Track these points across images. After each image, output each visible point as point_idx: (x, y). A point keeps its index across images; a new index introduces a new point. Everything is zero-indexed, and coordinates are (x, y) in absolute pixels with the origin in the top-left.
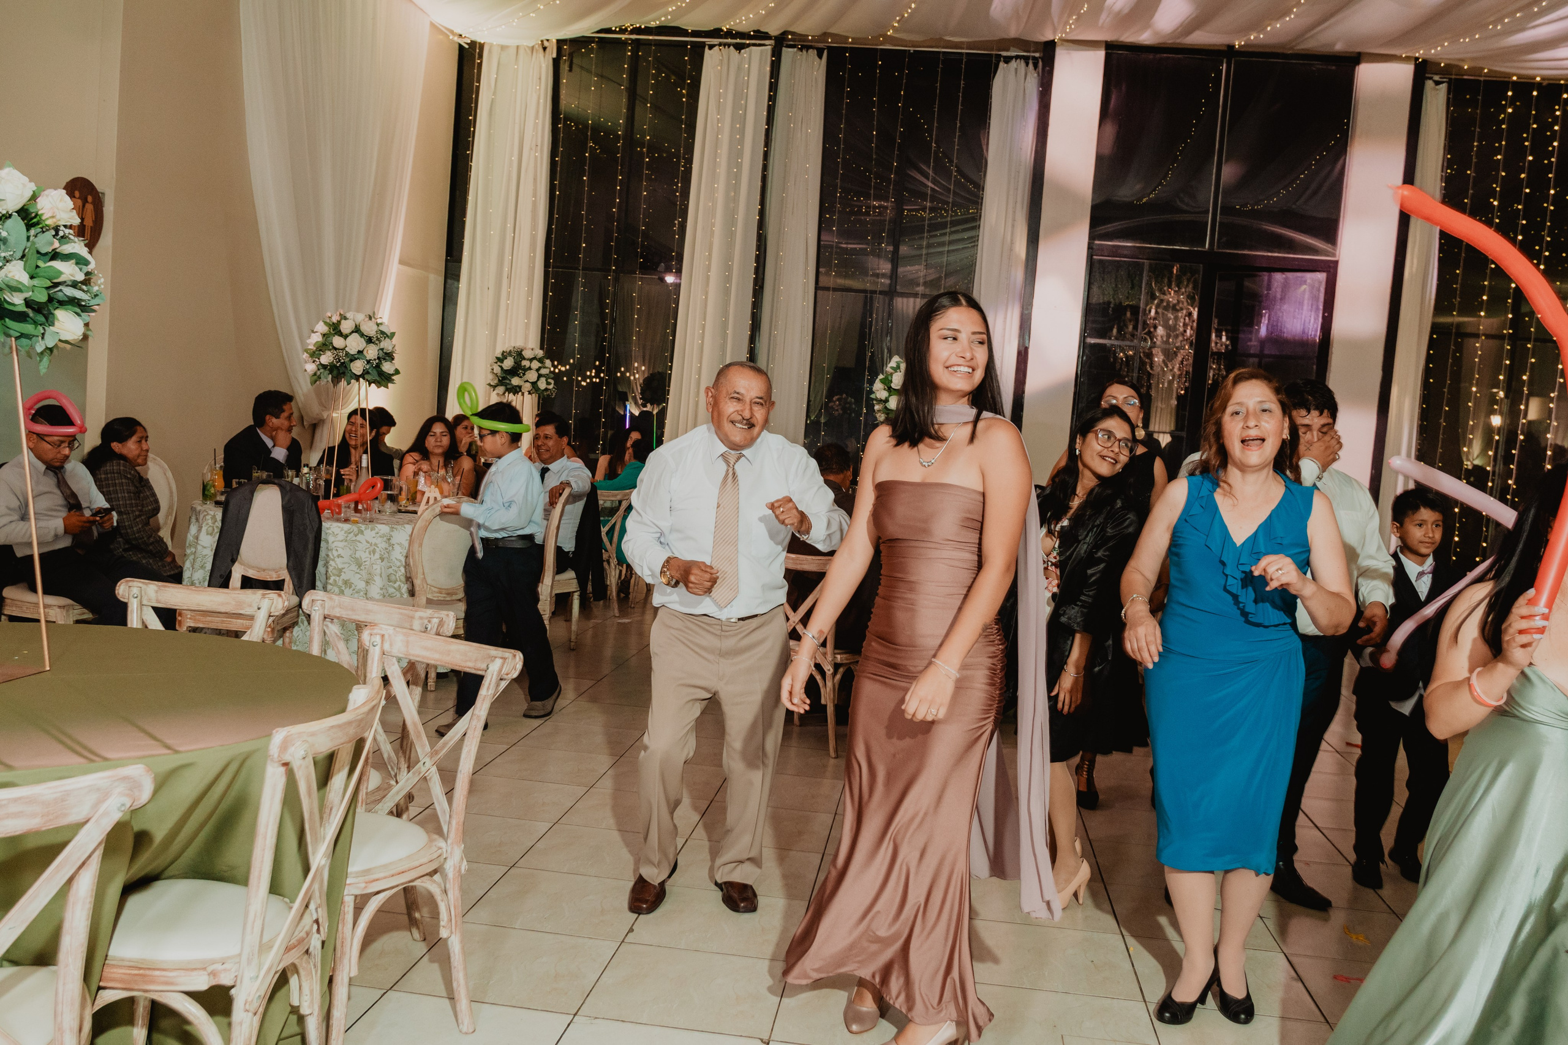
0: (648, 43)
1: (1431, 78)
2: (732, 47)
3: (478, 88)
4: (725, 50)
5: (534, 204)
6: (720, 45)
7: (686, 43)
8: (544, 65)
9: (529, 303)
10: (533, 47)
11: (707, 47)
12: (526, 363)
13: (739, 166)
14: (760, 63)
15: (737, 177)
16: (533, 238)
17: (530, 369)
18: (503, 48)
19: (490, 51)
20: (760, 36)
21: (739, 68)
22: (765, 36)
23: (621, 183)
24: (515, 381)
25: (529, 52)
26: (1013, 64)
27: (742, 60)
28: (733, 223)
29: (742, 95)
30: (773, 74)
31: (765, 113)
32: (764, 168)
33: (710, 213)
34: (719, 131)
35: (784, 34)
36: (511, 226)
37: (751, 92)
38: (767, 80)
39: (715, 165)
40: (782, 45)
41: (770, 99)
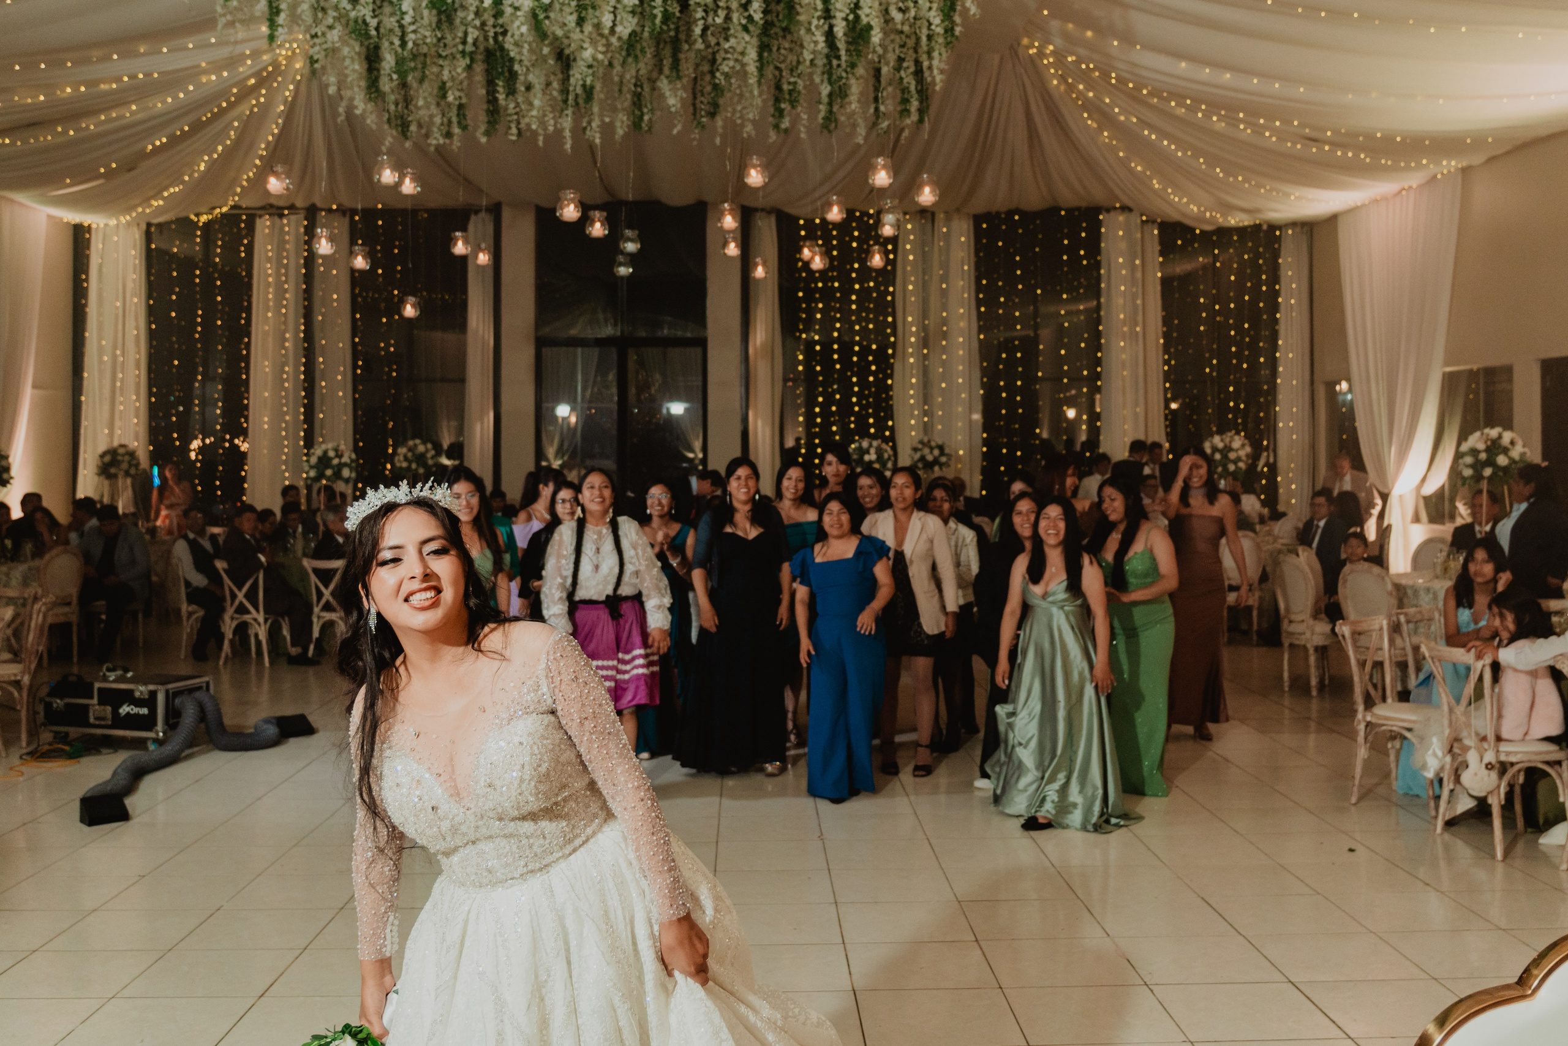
1: (762, 213)
2: (276, 219)
3: (89, 255)
4: (270, 219)
6: (266, 215)
7: (242, 214)
11: (257, 217)
12: (119, 458)
13: (286, 300)
14: (296, 225)
15: (286, 306)
17: (122, 461)
19: (96, 230)
20: (292, 207)
21: (282, 231)
22: (299, 208)
23: (201, 316)
24: (113, 470)
26: (481, 215)
27: (284, 225)
28: (285, 340)
29: (285, 250)
30: (306, 233)
31: (302, 261)
32: (305, 299)
33: (266, 334)
34: (269, 275)
35: (311, 207)
36: (119, 352)
37: (292, 247)
38: (302, 238)
39: (268, 300)
40: (312, 213)
41: (305, 251)
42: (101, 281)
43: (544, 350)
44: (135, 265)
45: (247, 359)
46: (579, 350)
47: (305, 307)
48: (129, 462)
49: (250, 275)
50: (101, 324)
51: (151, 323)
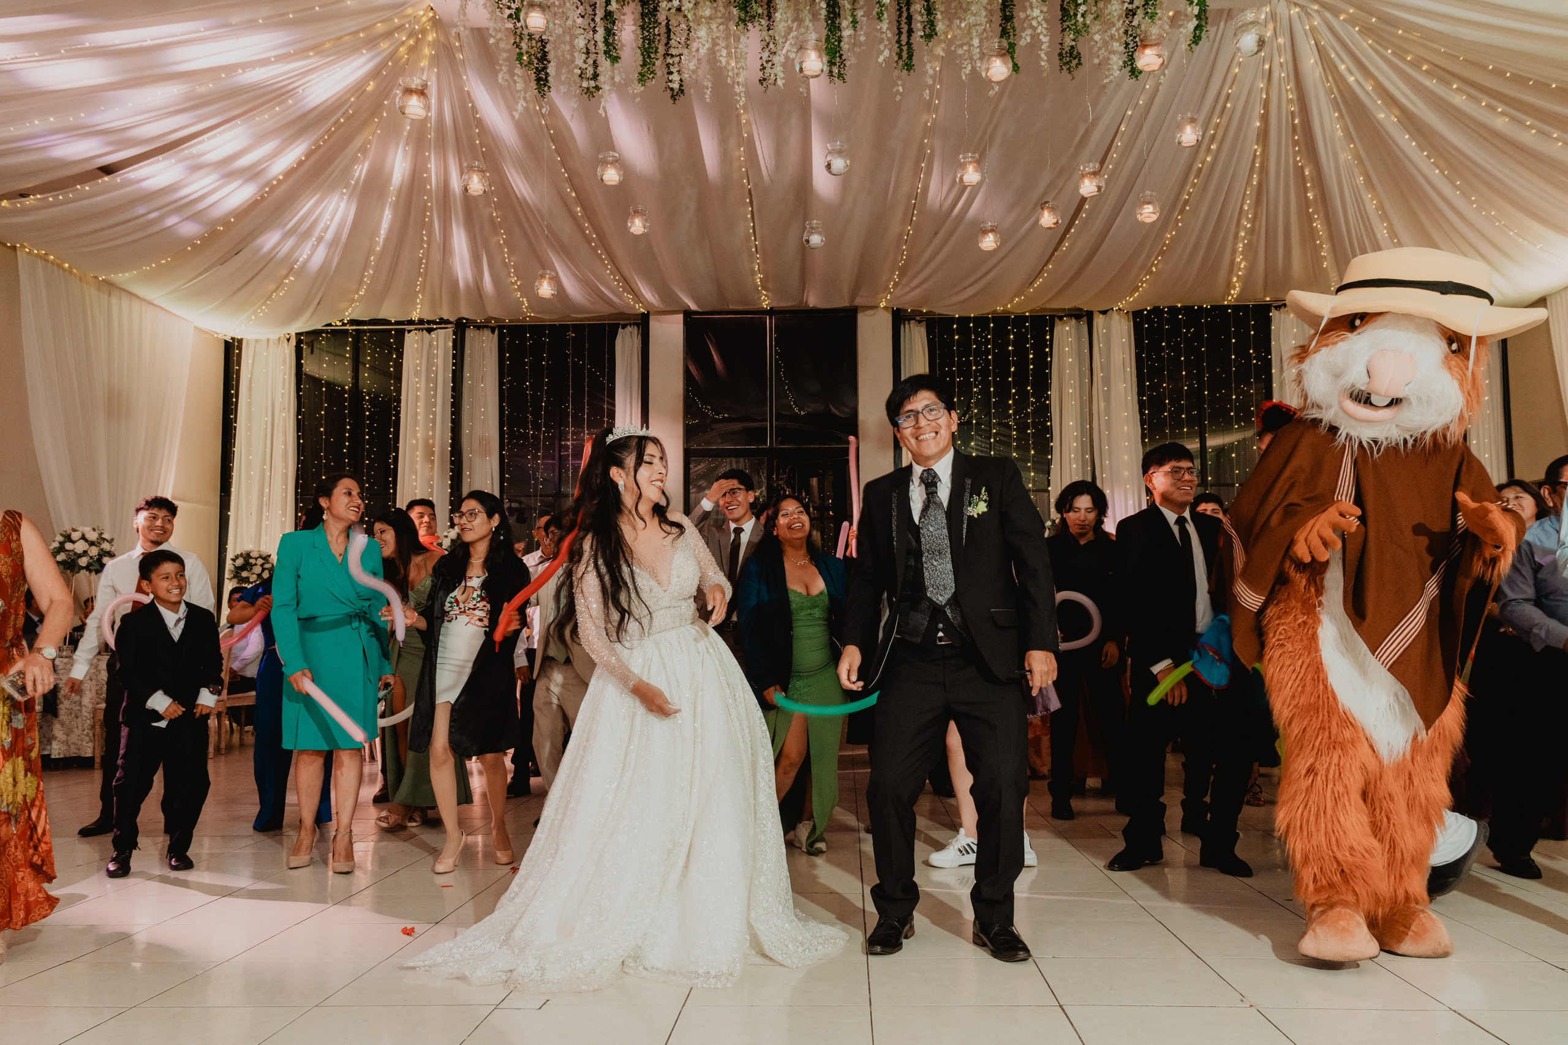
0: (365, 331)
1: (913, 319)
2: (424, 332)
3: (239, 371)
4: (419, 333)
5: (286, 449)
6: (416, 329)
7: (392, 330)
8: (289, 350)
10: (279, 339)
11: (406, 332)
13: (434, 413)
14: (445, 340)
15: (434, 421)
16: (286, 475)
18: (257, 341)
19: (247, 344)
20: (443, 321)
21: (430, 345)
22: (448, 322)
23: (349, 431)
24: (245, 574)
25: (276, 342)
26: (629, 329)
27: (432, 339)
28: (433, 454)
29: (435, 365)
30: (454, 348)
31: (450, 375)
32: (453, 413)
33: (415, 448)
34: (418, 389)
35: (460, 319)
36: (267, 467)
37: (440, 361)
38: (451, 352)
39: (417, 414)
40: (461, 327)
41: (454, 364)
42: (250, 396)
43: (692, 459)
44: (284, 379)
47: (453, 421)
49: (399, 391)
50: (249, 439)
51: (299, 438)
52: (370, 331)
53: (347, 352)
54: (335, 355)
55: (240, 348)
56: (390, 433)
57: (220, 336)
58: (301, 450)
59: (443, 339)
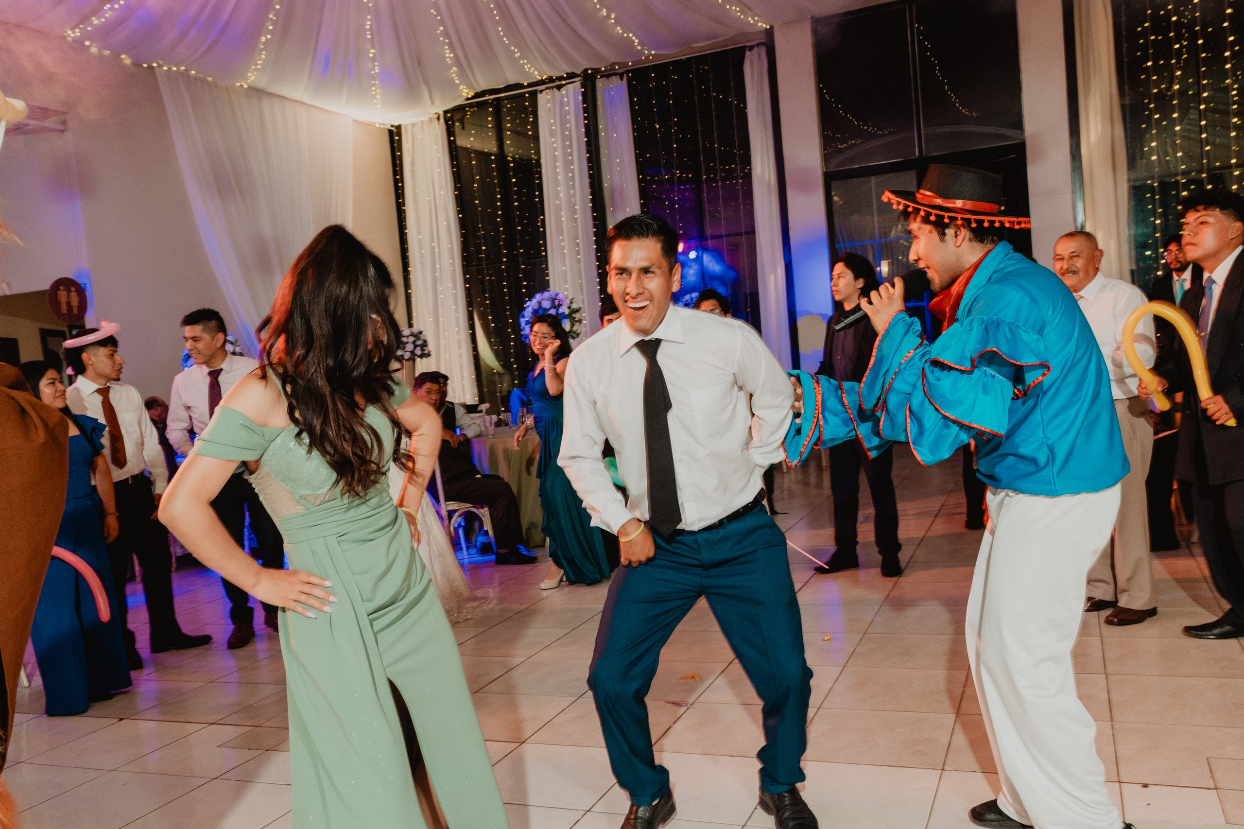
0: (503, 98)
2: (555, 89)
3: (401, 157)
4: (550, 92)
6: (547, 89)
7: (525, 93)
8: (439, 129)
9: (455, 295)
10: (431, 119)
11: (539, 93)
12: (405, 340)
13: (572, 171)
14: (574, 95)
15: (573, 177)
17: (407, 343)
18: (413, 125)
19: (406, 129)
20: (571, 76)
21: (562, 103)
22: (574, 75)
23: (500, 200)
25: (429, 123)
27: (563, 96)
28: (575, 212)
29: (569, 122)
30: (584, 101)
31: (583, 130)
32: (590, 168)
33: (558, 208)
34: (555, 149)
35: (586, 70)
36: (435, 244)
37: (571, 117)
38: (581, 106)
39: (556, 174)
40: (589, 80)
41: (585, 118)
42: (414, 179)
43: (834, 184)
44: (439, 158)
45: (544, 235)
46: (873, 178)
47: (591, 176)
48: (414, 343)
49: (538, 152)
50: (418, 219)
51: (459, 212)
52: (507, 98)
53: (489, 122)
54: (482, 126)
55: (399, 134)
56: (536, 196)
57: (381, 126)
58: (463, 224)
59: (573, 92)
